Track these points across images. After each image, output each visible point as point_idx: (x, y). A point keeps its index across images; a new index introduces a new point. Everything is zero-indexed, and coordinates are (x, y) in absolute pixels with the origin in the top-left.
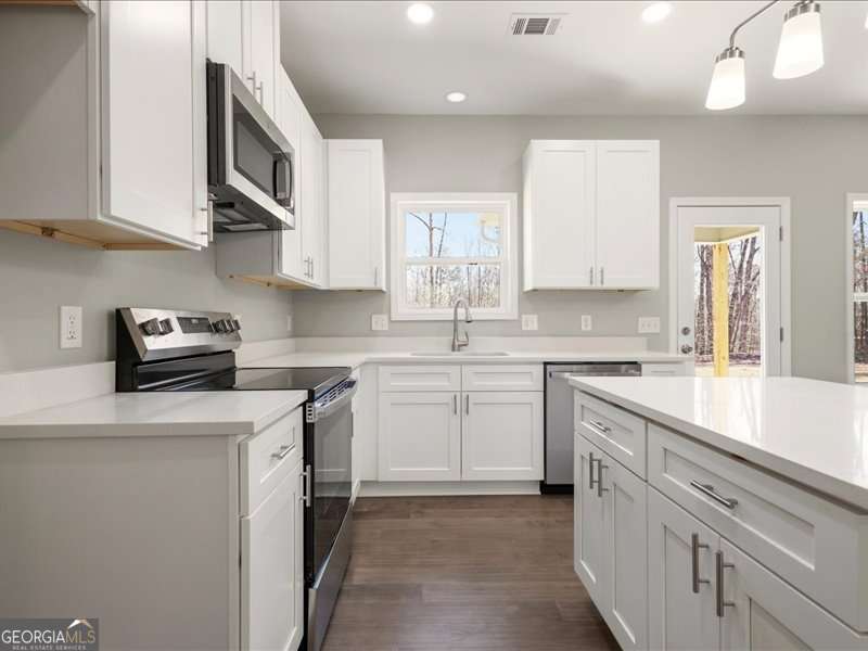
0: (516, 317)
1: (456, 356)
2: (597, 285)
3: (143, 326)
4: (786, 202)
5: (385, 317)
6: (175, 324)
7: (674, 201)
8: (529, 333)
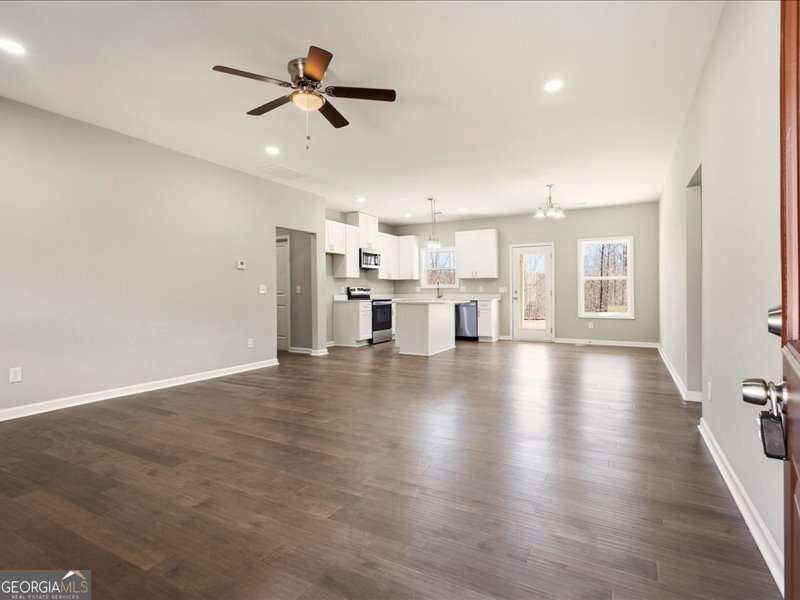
2: (474, 277)
3: (352, 290)
4: (553, 244)
5: (419, 287)
6: (357, 290)
7: (511, 246)
8: (463, 293)
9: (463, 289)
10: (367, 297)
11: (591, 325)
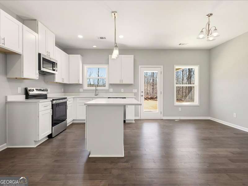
0: (108, 89)
1: (96, 96)
2: (121, 83)
3: (29, 90)
4: (162, 67)
5: (82, 89)
6: (35, 90)
7: (140, 66)
8: (111, 92)
9: (111, 90)
10: (45, 97)
11: (180, 109)
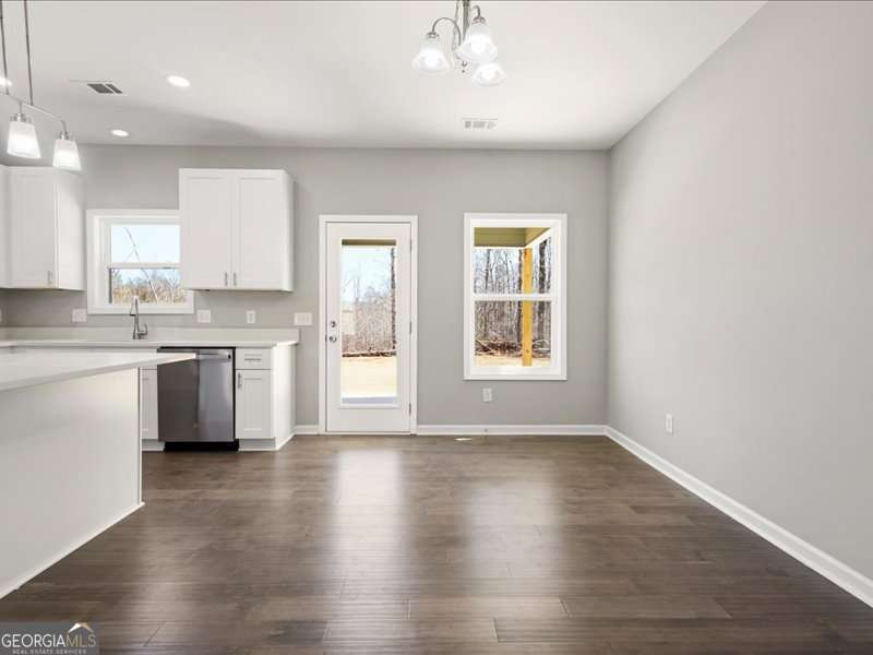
0: (192, 312)
1: (138, 342)
2: (230, 286)
5: (84, 311)
7: (323, 218)
8: (203, 326)
9: (205, 315)
11: (487, 395)
